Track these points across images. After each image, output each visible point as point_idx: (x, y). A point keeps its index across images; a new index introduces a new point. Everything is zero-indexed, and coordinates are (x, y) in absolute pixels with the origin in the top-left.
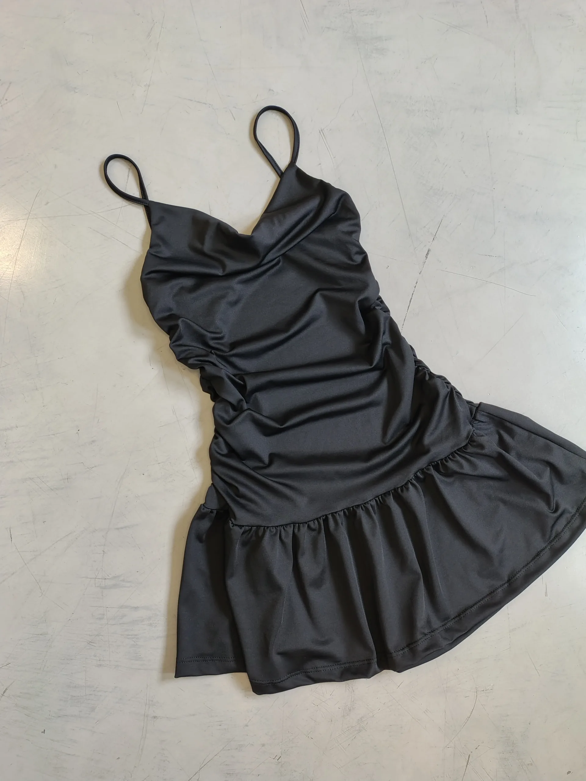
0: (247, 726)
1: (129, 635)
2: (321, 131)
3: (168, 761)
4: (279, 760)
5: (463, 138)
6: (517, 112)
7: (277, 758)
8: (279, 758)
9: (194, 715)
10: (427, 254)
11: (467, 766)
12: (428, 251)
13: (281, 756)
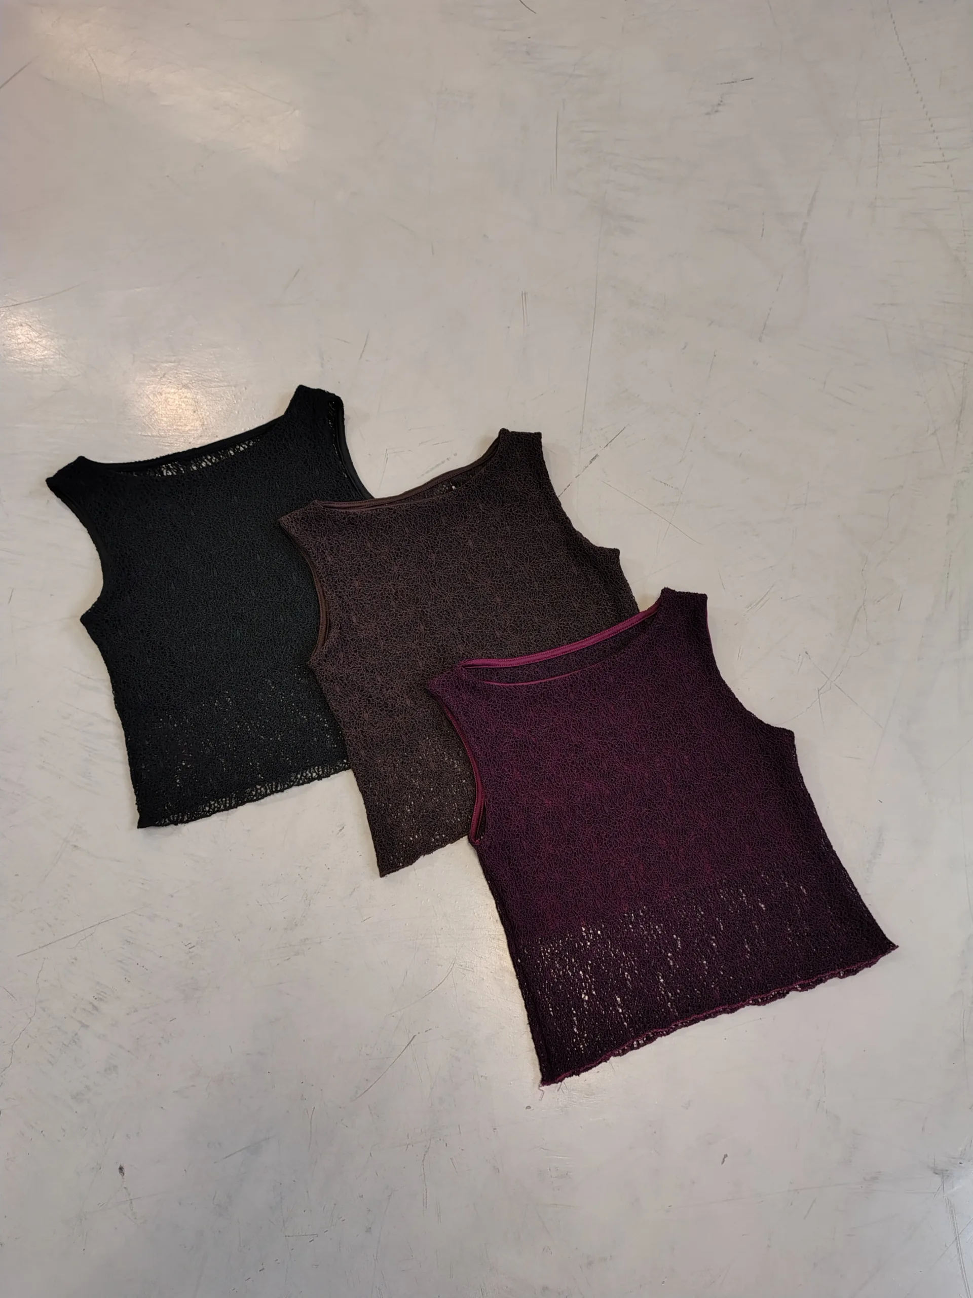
0: (172, 896)
1: (87, 746)
2: (524, 294)
3: (68, 901)
4: (191, 950)
5: (684, 349)
6: (760, 340)
7: (190, 946)
8: (191, 948)
9: (119, 861)
10: (593, 459)
11: (406, 1047)
12: (595, 456)
13: (194, 946)
